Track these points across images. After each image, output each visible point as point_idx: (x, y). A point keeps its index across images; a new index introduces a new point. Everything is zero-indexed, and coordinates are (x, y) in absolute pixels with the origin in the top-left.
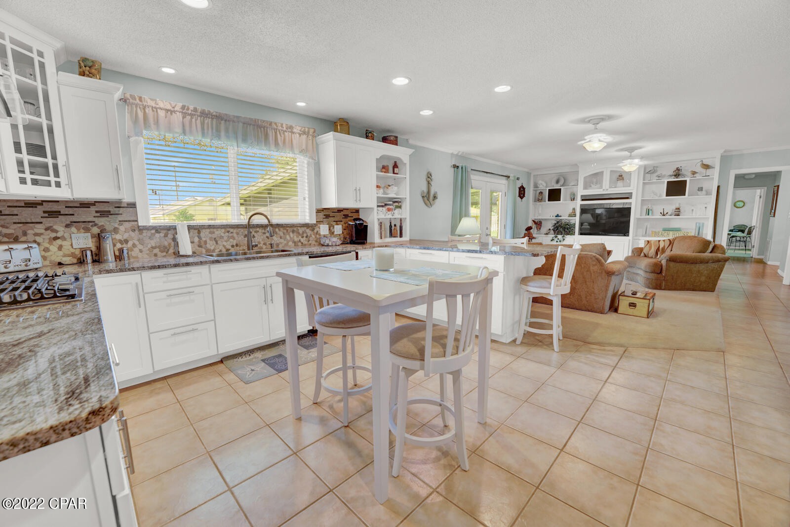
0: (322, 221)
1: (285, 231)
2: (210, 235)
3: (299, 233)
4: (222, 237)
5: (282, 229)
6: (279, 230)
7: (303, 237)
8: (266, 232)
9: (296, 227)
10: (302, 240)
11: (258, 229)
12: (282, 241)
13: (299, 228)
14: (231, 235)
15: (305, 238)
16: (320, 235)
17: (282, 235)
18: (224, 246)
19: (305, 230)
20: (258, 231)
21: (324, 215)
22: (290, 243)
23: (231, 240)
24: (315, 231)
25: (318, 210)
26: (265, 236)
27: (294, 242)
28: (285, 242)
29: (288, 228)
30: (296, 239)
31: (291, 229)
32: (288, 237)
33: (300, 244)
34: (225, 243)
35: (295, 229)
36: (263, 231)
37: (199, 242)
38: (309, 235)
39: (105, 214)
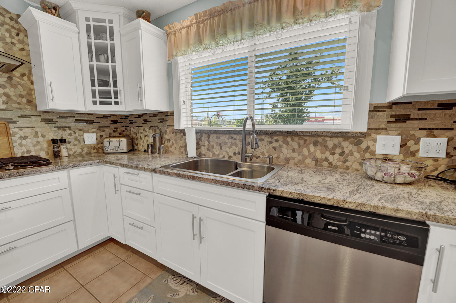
1: (302, 142)
2: (217, 140)
3: (326, 147)
4: (226, 143)
5: (296, 138)
6: (293, 140)
7: (333, 154)
8: (273, 140)
9: (321, 136)
10: (331, 158)
11: (263, 137)
12: (295, 155)
13: (328, 139)
14: (234, 141)
15: (337, 156)
16: (373, 153)
17: (296, 147)
18: (227, 152)
19: (340, 143)
20: (263, 140)
21: (392, 116)
22: (308, 161)
23: (234, 147)
24: (364, 146)
25: (375, 107)
26: (271, 146)
27: (317, 161)
28: (300, 158)
29: (306, 138)
30: (319, 155)
31: (313, 139)
32: (305, 151)
33: (326, 164)
34: (228, 150)
35: (320, 140)
36: (270, 140)
37: (208, 145)
38: (347, 151)
39: (162, 121)
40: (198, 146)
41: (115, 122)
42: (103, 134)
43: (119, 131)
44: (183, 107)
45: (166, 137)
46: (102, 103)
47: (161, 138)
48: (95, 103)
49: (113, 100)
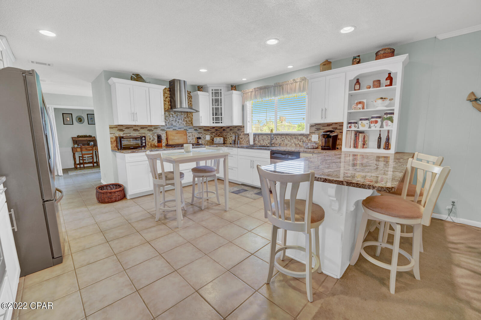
0: (314, 133)
1: (291, 138)
2: (262, 138)
3: (298, 139)
4: (265, 139)
5: (289, 136)
6: (288, 137)
7: (300, 142)
8: (282, 137)
9: (297, 135)
10: (300, 143)
11: (279, 136)
12: (289, 143)
13: (299, 136)
14: (268, 138)
15: (301, 142)
16: (311, 141)
17: (289, 140)
18: (266, 143)
19: (302, 138)
20: (278, 137)
21: (316, 128)
22: (293, 144)
23: (268, 140)
24: (309, 138)
25: (311, 125)
26: (281, 139)
27: (295, 144)
28: (291, 144)
29: (292, 136)
30: (296, 143)
31: (294, 137)
32: (292, 141)
33: (298, 145)
34: (266, 142)
35: (296, 137)
36: (281, 137)
37: (258, 140)
38: (304, 140)
39: (239, 130)
40: (254, 140)
41: (217, 130)
42: (212, 135)
43: (218, 134)
44: (248, 124)
45: (240, 137)
46: (216, 123)
47: (238, 137)
48: (213, 123)
49: (220, 121)
